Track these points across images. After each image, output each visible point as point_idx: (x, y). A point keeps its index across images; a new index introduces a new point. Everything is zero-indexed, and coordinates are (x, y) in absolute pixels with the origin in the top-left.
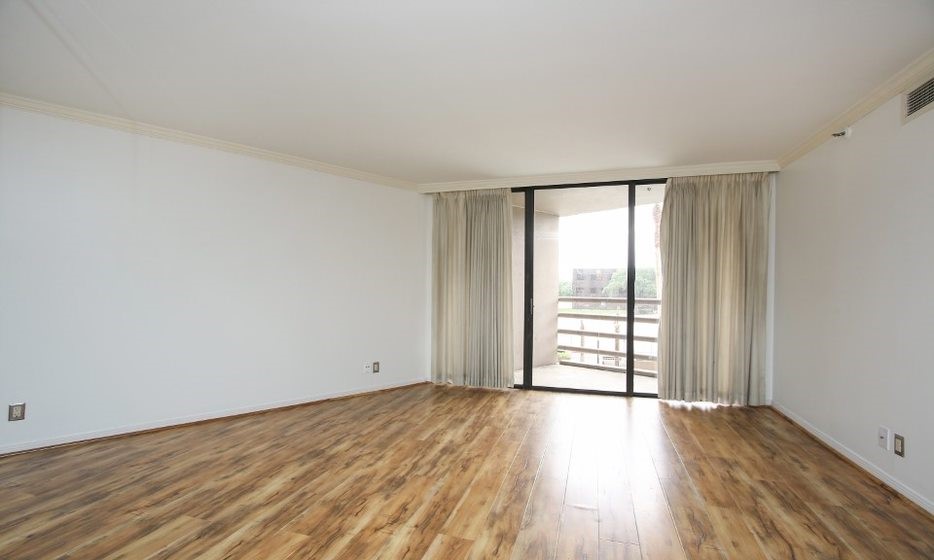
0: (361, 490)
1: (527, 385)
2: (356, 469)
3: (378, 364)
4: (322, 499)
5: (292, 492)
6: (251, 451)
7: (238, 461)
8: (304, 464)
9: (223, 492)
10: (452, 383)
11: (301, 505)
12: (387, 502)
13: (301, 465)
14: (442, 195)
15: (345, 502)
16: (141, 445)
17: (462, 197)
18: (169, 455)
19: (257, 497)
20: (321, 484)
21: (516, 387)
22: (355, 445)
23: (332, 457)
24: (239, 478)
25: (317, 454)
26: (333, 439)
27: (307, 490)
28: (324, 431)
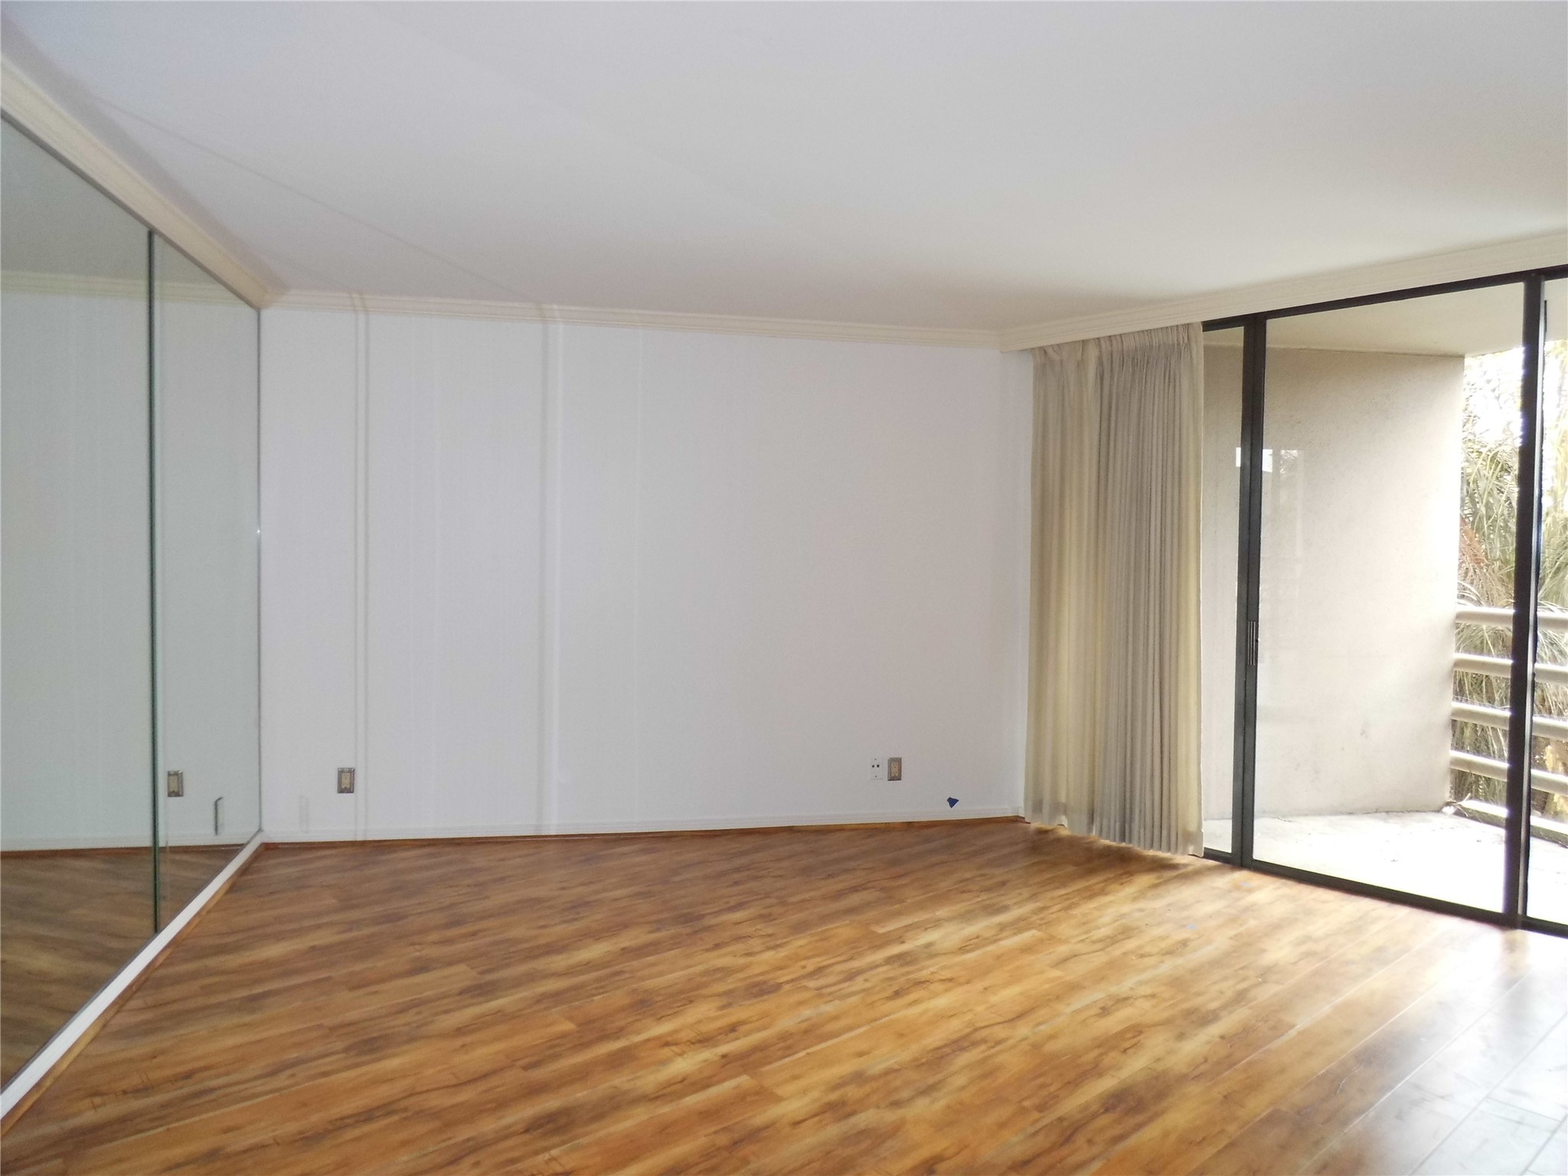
0: (700, 986)
1: (1241, 857)
2: (725, 955)
3: (899, 761)
4: (635, 986)
5: (607, 967)
6: (605, 895)
7: (578, 906)
8: (658, 930)
9: (526, 945)
10: (1065, 827)
11: (601, 987)
12: (720, 1013)
13: (650, 932)
14: (1050, 351)
15: (660, 998)
16: (479, 859)
17: (1092, 353)
18: (502, 879)
19: (560, 962)
20: (654, 965)
21: (1210, 854)
22: (762, 916)
23: (709, 928)
24: (559, 930)
25: (687, 919)
26: (733, 901)
27: (625, 969)
28: (736, 883)
